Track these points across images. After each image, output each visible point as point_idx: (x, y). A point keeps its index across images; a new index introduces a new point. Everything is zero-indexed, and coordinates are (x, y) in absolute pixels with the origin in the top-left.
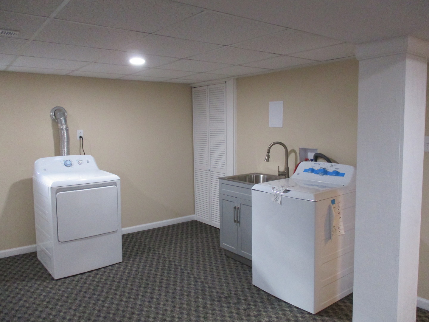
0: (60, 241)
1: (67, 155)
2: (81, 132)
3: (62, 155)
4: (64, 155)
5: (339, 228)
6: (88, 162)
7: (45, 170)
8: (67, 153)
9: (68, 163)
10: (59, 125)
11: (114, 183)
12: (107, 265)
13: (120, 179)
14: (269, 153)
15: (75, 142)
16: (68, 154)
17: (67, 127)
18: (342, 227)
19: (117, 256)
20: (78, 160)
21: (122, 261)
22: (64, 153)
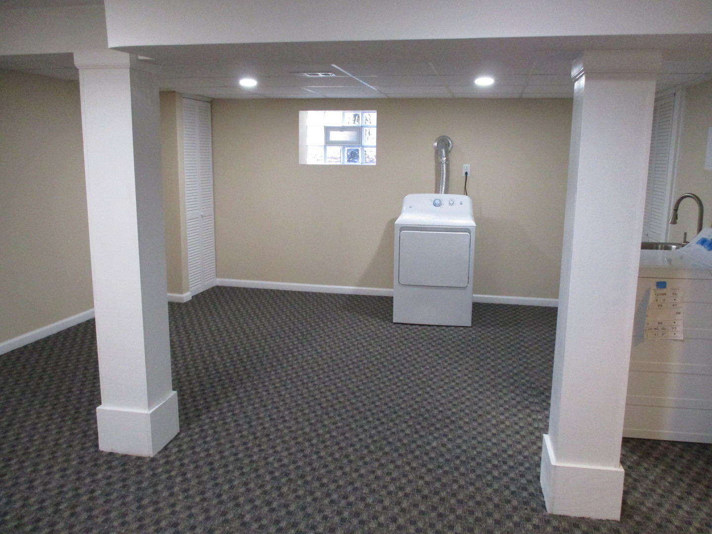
0: (401, 282)
1: (444, 193)
2: (467, 167)
3: (439, 193)
4: (441, 193)
5: (674, 328)
6: (461, 204)
7: (411, 207)
8: (444, 191)
9: (437, 202)
10: (439, 158)
11: (466, 230)
12: (442, 325)
13: (475, 225)
14: (676, 210)
15: (457, 179)
16: (446, 192)
17: (447, 160)
18: (680, 328)
19: (465, 318)
20: (450, 200)
21: (470, 326)
22: (442, 191)
